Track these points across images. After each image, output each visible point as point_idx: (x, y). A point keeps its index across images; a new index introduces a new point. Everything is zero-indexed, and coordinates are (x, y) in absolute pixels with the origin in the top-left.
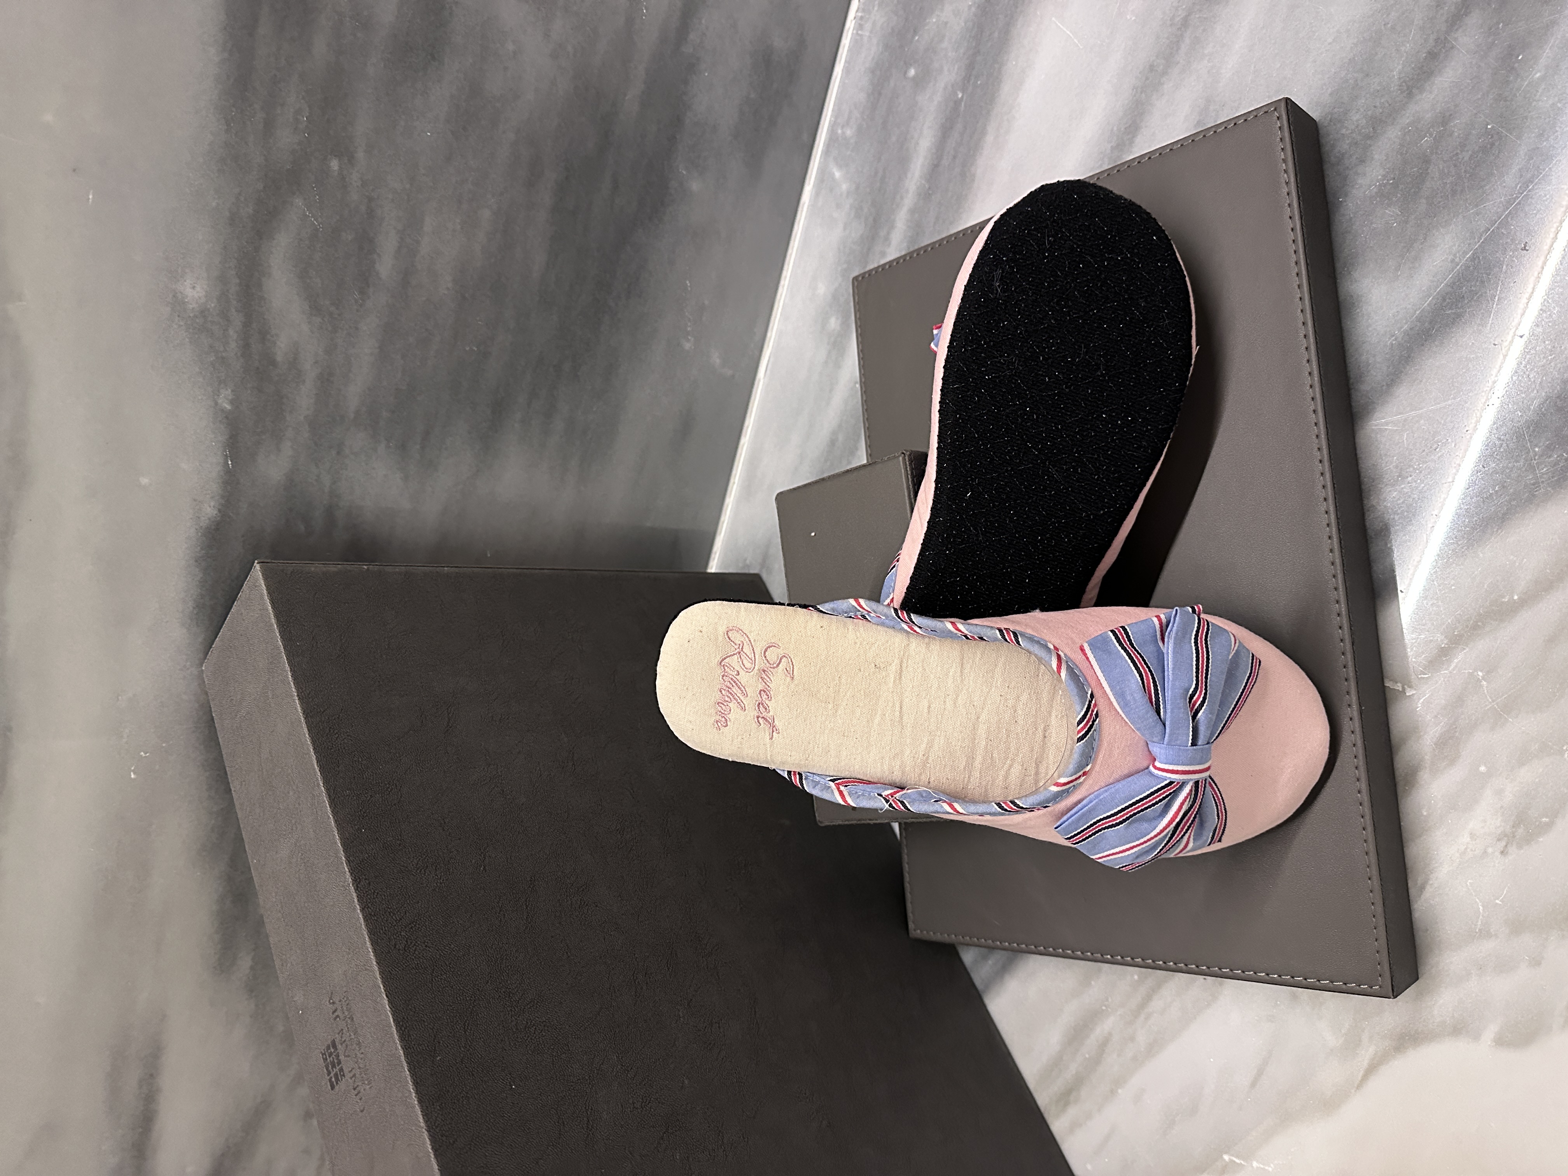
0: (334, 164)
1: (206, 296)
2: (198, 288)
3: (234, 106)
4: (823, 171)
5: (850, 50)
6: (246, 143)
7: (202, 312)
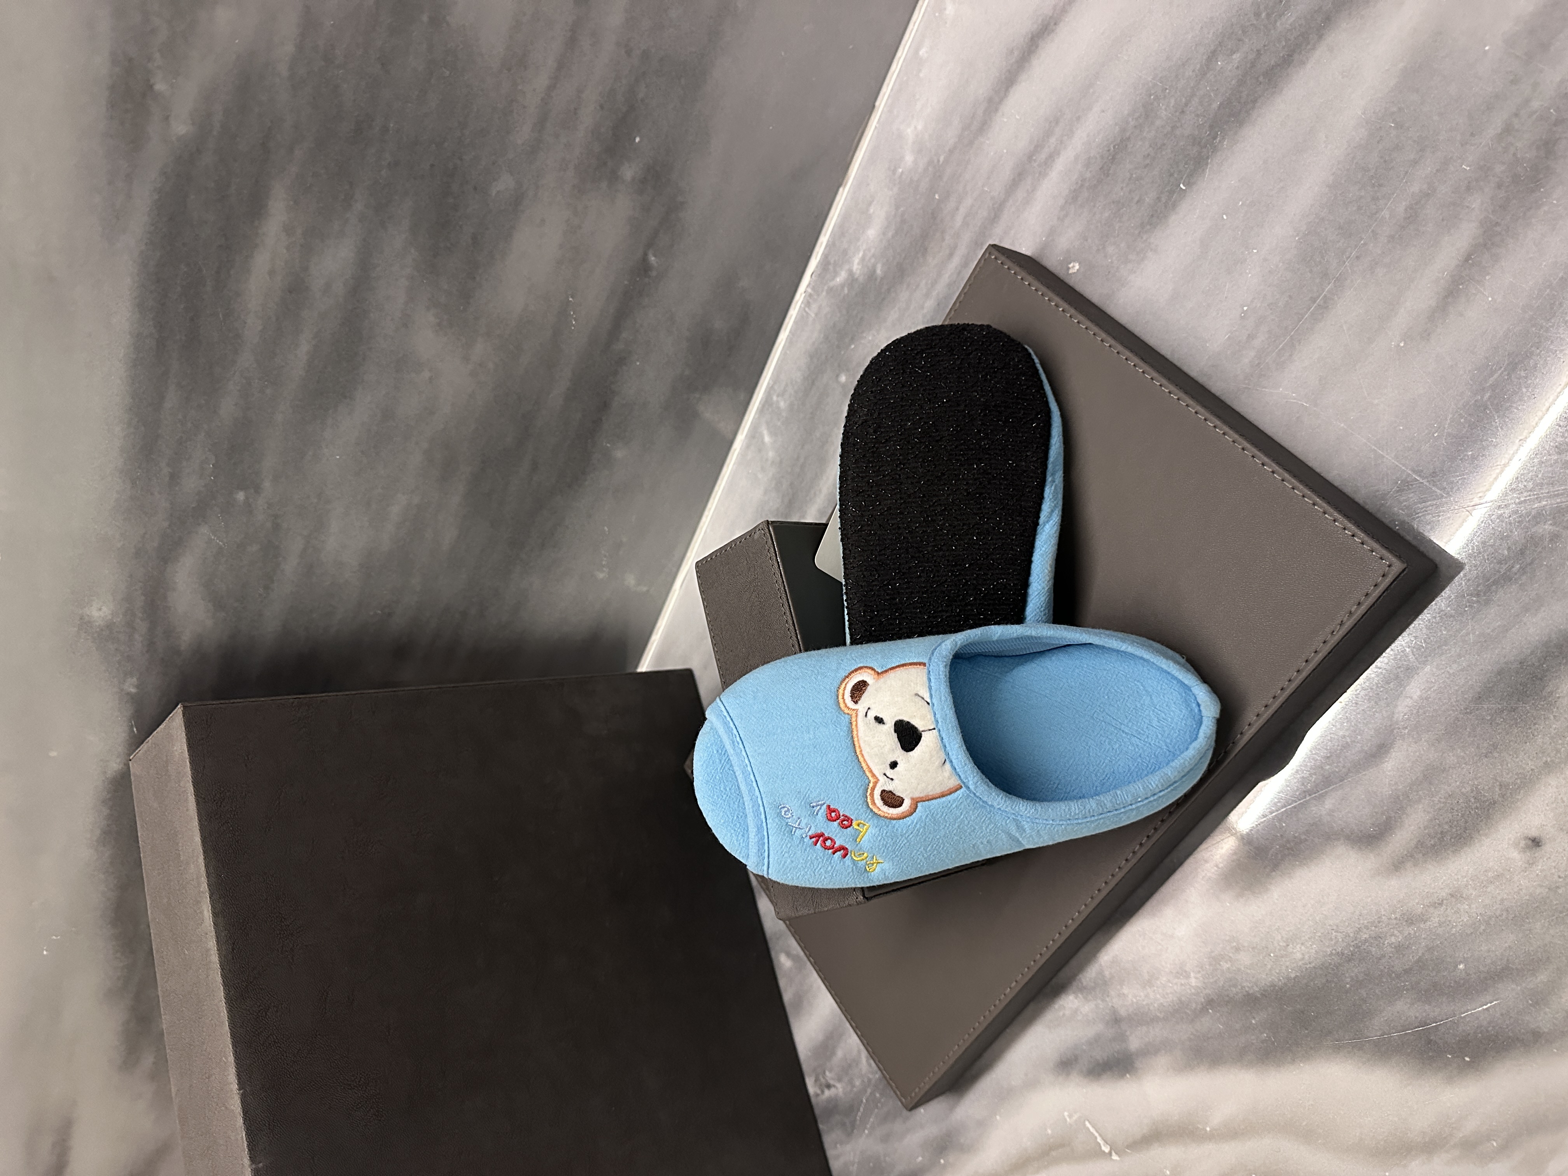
0: (241, 496)
1: (112, 614)
2: (104, 609)
3: (139, 468)
4: (755, 429)
5: (795, 322)
6: (152, 494)
7: (108, 627)
